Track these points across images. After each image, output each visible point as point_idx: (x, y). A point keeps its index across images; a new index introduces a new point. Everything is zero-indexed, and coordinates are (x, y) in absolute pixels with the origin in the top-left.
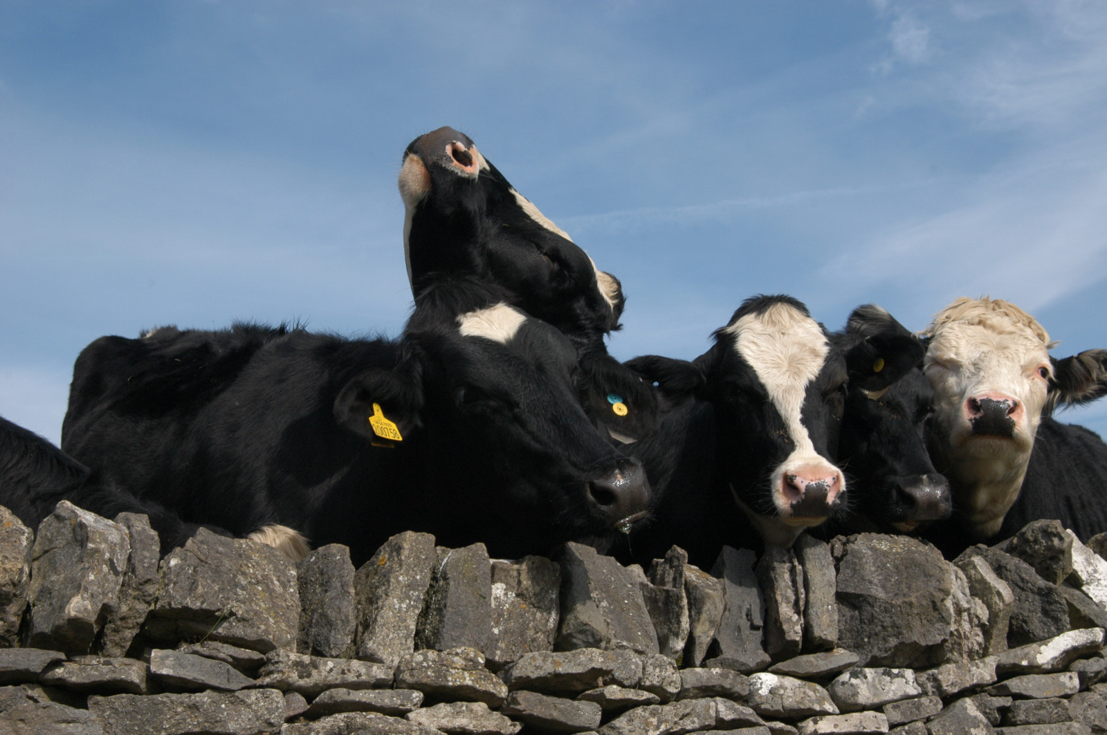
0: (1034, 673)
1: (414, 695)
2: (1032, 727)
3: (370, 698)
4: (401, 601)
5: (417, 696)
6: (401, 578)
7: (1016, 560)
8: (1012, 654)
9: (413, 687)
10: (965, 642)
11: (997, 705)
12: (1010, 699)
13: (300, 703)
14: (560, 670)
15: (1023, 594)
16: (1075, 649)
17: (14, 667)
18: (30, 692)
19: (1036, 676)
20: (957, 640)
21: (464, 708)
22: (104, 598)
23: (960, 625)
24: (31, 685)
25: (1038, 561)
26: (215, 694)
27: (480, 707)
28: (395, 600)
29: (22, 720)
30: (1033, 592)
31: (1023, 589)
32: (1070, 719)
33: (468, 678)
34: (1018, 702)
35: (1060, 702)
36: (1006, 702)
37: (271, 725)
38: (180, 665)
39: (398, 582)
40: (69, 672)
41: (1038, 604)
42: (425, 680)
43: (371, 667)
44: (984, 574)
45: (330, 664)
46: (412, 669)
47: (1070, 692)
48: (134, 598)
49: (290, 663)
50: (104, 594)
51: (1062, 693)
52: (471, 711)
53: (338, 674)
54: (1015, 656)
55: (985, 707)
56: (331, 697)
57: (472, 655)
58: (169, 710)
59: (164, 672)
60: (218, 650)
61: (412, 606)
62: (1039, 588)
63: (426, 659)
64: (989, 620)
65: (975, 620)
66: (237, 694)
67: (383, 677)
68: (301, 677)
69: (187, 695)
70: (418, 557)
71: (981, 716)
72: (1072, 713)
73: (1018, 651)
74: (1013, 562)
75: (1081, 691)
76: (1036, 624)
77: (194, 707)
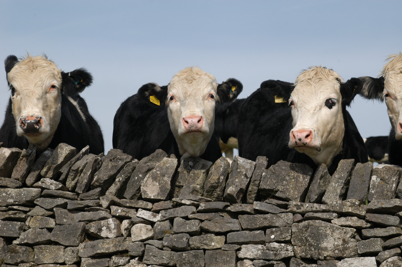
1: (334, 215)
3: (319, 215)
4: (336, 183)
5: (335, 215)
6: (336, 176)
9: (334, 212)
13: (299, 217)
14: (383, 206)
17: (214, 207)
18: (221, 214)
21: (349, 219)
22: (241, 186)
24: (222, 212)
26: (272, 215)
27: (355, 218)
28: (333, 183)
29: (216, 223)
33: (350, 209)
37: (288, 224)
38: (261, 206)
39: (335, 177)
40: (231, 208)
42: (336, 210)
43: (321, 206)
45: (307, 205)
46: (333, 207)
48: (253, 185)
49: (293, 205)
50: (241, 185)
52: (352, 220)
53: (310, 208)
56: (308, 215)
57: (354, 201)
58: (259, 219)
59: (257, 208)
60: (272, 202)
61: (340, 185)
63: (337, 203)
66: (278, 215)
67: (325, 209)
68: (297, 209)
69: (263, 215)
70: (343, 169)
77: (265, 219)
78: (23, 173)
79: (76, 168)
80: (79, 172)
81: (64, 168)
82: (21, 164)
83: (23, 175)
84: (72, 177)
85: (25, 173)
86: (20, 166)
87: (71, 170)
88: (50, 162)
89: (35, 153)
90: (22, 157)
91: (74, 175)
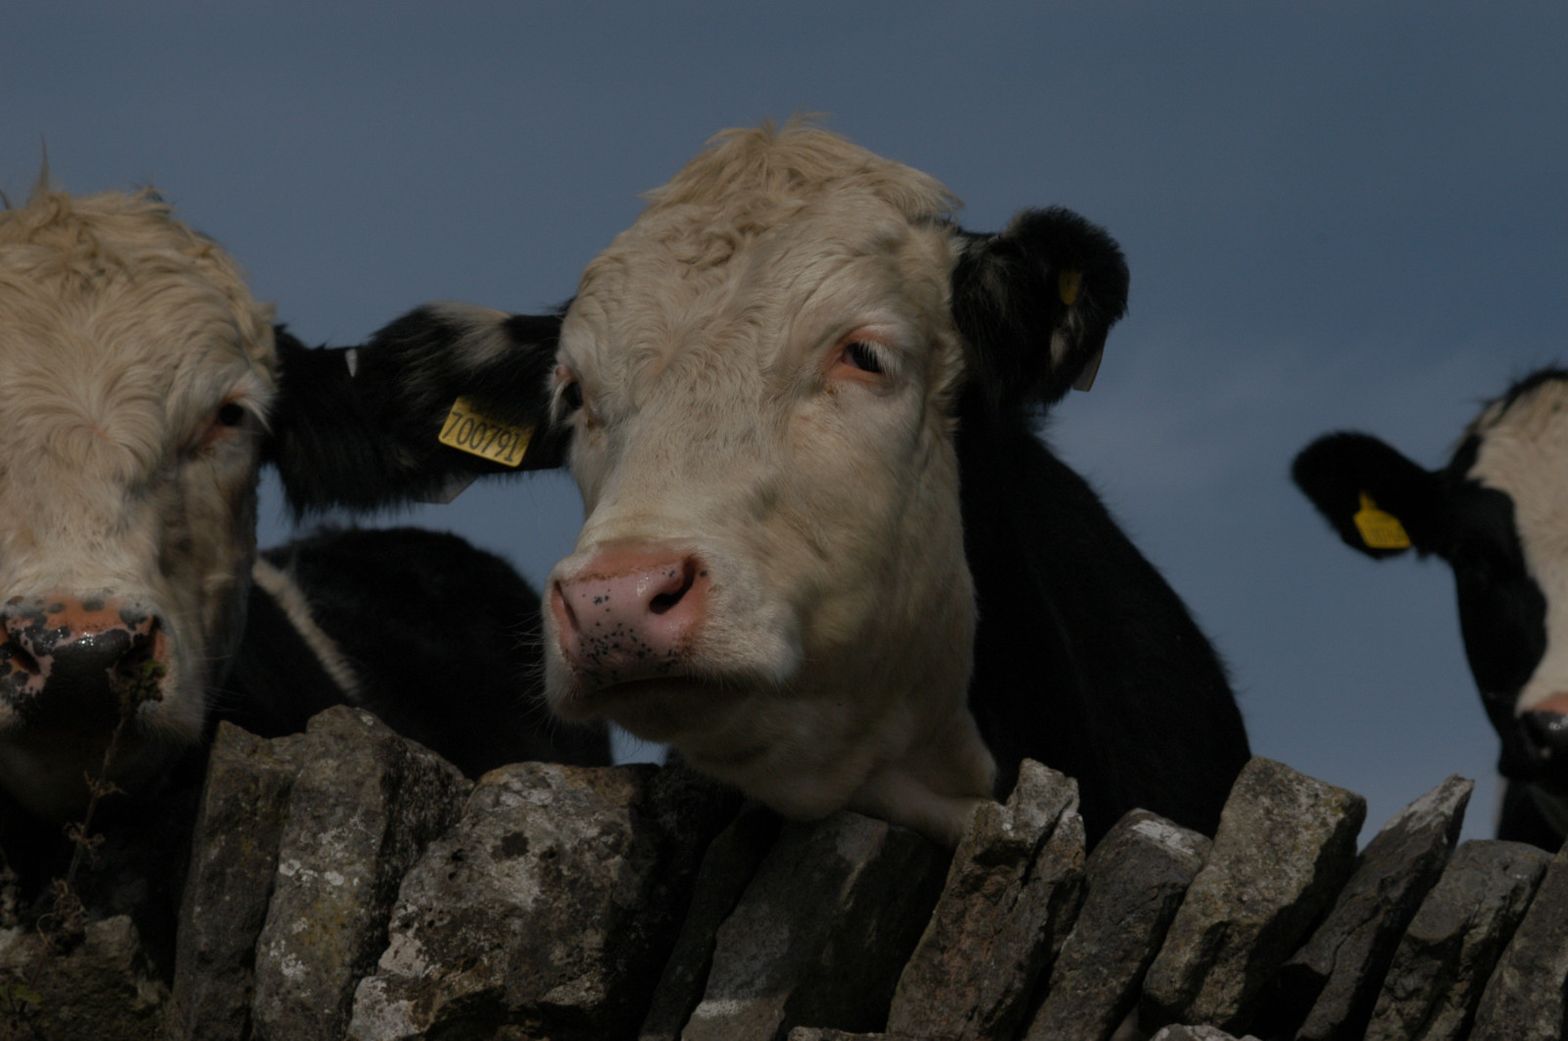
78: (1007, 992)
79: (1443, 931)
80: (1465, 960)
81: (1334, 942)
82: (969, 926)
83: (1000, 1002)
84: (1414, 1007)
85: (1018, 985)
86: (966, 943)
87: (1403, 947)
88: (1216, 890)
89: (1079, 827)
90: (977, 859)
91: (1428, 988)
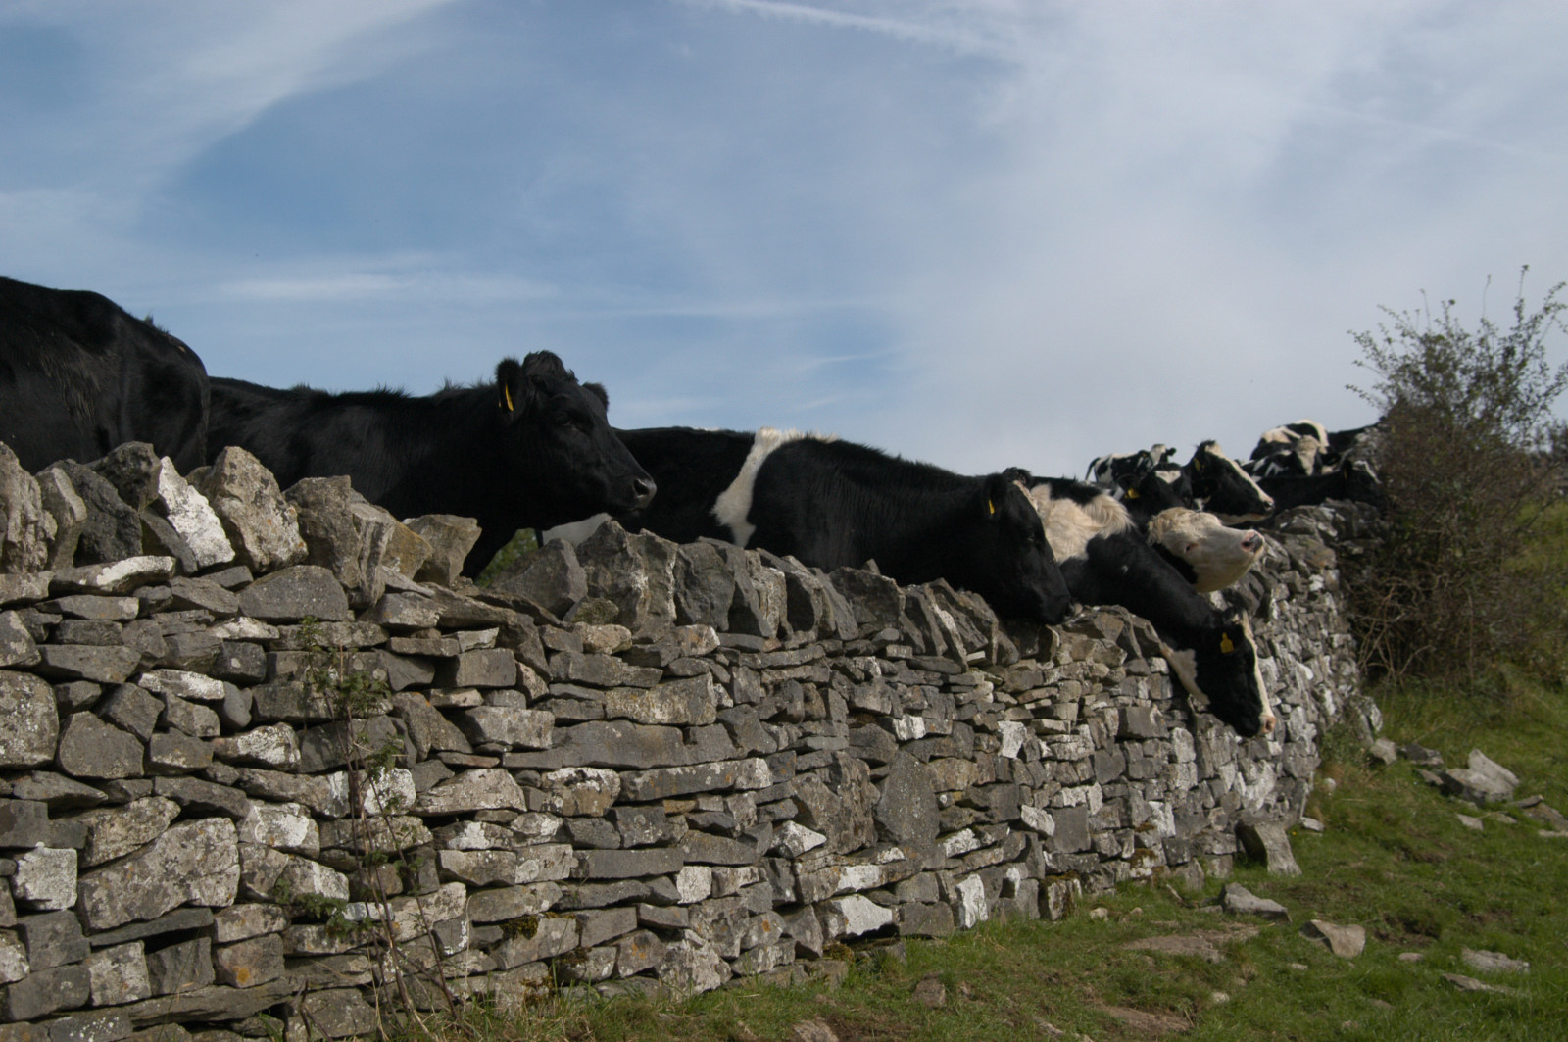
0: (91, 594)
2: (78, 647)
7: (101, 479)
8: (71, 573)
10: (27, 555)
11: (45, 621)
12: (60, 617)
15: (101, 514)
16: (140, 575)
19: (93, 597)
20: (20, 553)
23: (24, 537)
25: (124, 483)
30: (110, 513)
31: (101, 509)
32: (122, 643)
34: (67, 621)
35: (112, 626)
36: (56, 619)
41: (113, 526)
44: (61, 489)
47: (126, 617)
51: (118, 617)
54: (74, 574)
55: (32, 622)
62: (118, 511)
64: (56, 536)
65: (42, 535)
71: (24, 630)
72: (125, 639)
73: (79, 570)
74: (97, 481)
75: (139, 617)
76: (108, 546)
